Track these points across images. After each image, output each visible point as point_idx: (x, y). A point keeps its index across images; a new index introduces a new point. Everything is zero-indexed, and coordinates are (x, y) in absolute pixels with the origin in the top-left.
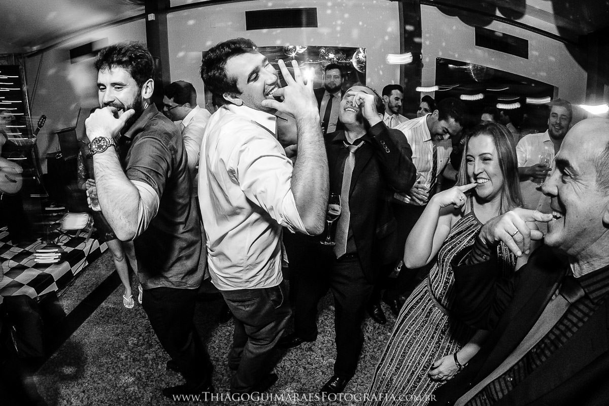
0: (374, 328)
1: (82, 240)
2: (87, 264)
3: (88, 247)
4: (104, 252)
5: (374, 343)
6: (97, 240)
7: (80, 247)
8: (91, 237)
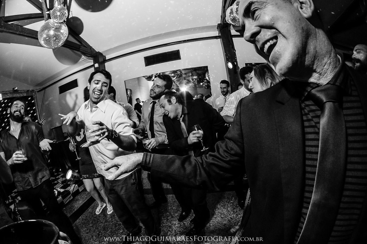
0: (234, 212)
1: (69, 185)
2: (72, 198)
3: (72, 188)
4: (81, 192)
5: (235, 220)
6: (76, 185)
7: (68, 189)
8: (74, 184)
